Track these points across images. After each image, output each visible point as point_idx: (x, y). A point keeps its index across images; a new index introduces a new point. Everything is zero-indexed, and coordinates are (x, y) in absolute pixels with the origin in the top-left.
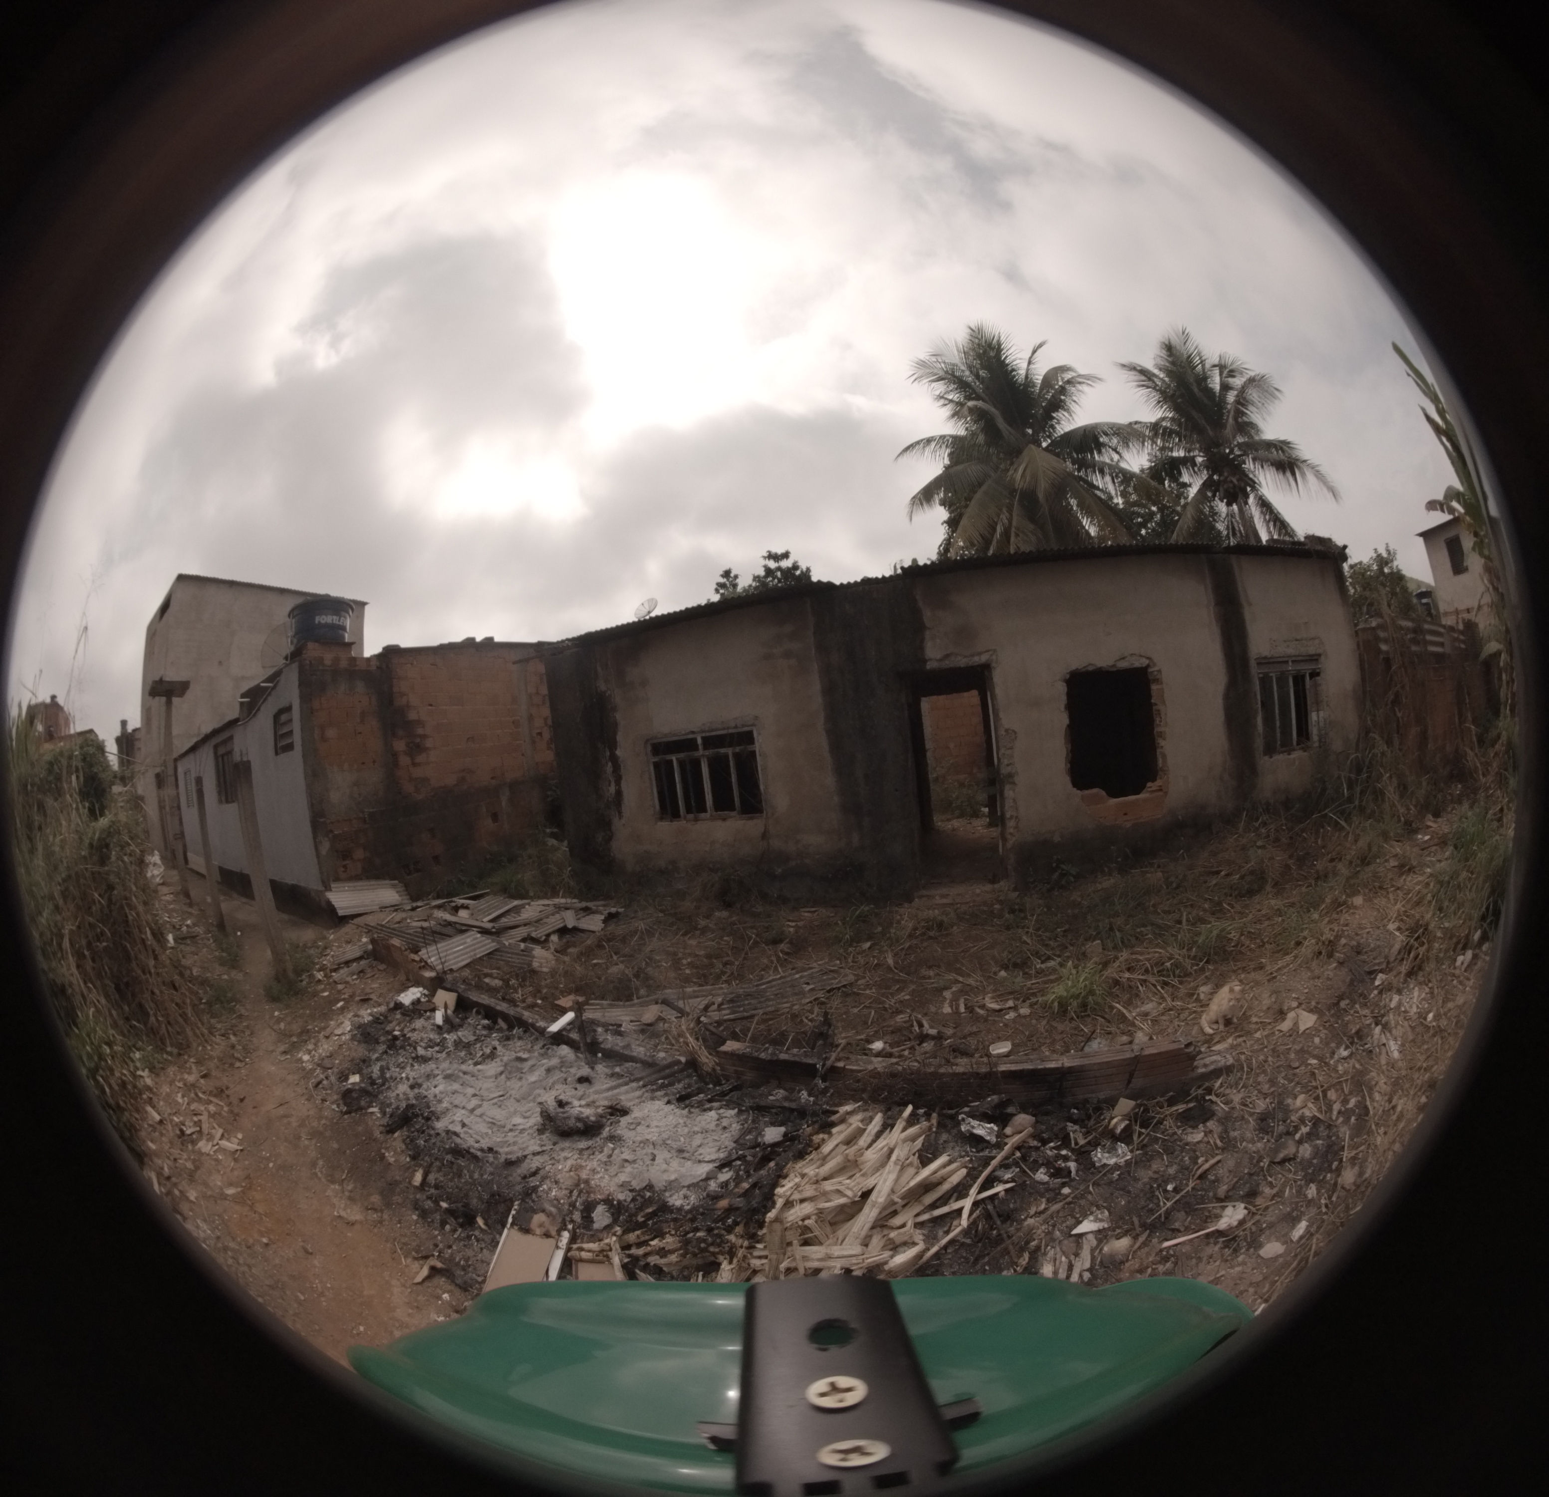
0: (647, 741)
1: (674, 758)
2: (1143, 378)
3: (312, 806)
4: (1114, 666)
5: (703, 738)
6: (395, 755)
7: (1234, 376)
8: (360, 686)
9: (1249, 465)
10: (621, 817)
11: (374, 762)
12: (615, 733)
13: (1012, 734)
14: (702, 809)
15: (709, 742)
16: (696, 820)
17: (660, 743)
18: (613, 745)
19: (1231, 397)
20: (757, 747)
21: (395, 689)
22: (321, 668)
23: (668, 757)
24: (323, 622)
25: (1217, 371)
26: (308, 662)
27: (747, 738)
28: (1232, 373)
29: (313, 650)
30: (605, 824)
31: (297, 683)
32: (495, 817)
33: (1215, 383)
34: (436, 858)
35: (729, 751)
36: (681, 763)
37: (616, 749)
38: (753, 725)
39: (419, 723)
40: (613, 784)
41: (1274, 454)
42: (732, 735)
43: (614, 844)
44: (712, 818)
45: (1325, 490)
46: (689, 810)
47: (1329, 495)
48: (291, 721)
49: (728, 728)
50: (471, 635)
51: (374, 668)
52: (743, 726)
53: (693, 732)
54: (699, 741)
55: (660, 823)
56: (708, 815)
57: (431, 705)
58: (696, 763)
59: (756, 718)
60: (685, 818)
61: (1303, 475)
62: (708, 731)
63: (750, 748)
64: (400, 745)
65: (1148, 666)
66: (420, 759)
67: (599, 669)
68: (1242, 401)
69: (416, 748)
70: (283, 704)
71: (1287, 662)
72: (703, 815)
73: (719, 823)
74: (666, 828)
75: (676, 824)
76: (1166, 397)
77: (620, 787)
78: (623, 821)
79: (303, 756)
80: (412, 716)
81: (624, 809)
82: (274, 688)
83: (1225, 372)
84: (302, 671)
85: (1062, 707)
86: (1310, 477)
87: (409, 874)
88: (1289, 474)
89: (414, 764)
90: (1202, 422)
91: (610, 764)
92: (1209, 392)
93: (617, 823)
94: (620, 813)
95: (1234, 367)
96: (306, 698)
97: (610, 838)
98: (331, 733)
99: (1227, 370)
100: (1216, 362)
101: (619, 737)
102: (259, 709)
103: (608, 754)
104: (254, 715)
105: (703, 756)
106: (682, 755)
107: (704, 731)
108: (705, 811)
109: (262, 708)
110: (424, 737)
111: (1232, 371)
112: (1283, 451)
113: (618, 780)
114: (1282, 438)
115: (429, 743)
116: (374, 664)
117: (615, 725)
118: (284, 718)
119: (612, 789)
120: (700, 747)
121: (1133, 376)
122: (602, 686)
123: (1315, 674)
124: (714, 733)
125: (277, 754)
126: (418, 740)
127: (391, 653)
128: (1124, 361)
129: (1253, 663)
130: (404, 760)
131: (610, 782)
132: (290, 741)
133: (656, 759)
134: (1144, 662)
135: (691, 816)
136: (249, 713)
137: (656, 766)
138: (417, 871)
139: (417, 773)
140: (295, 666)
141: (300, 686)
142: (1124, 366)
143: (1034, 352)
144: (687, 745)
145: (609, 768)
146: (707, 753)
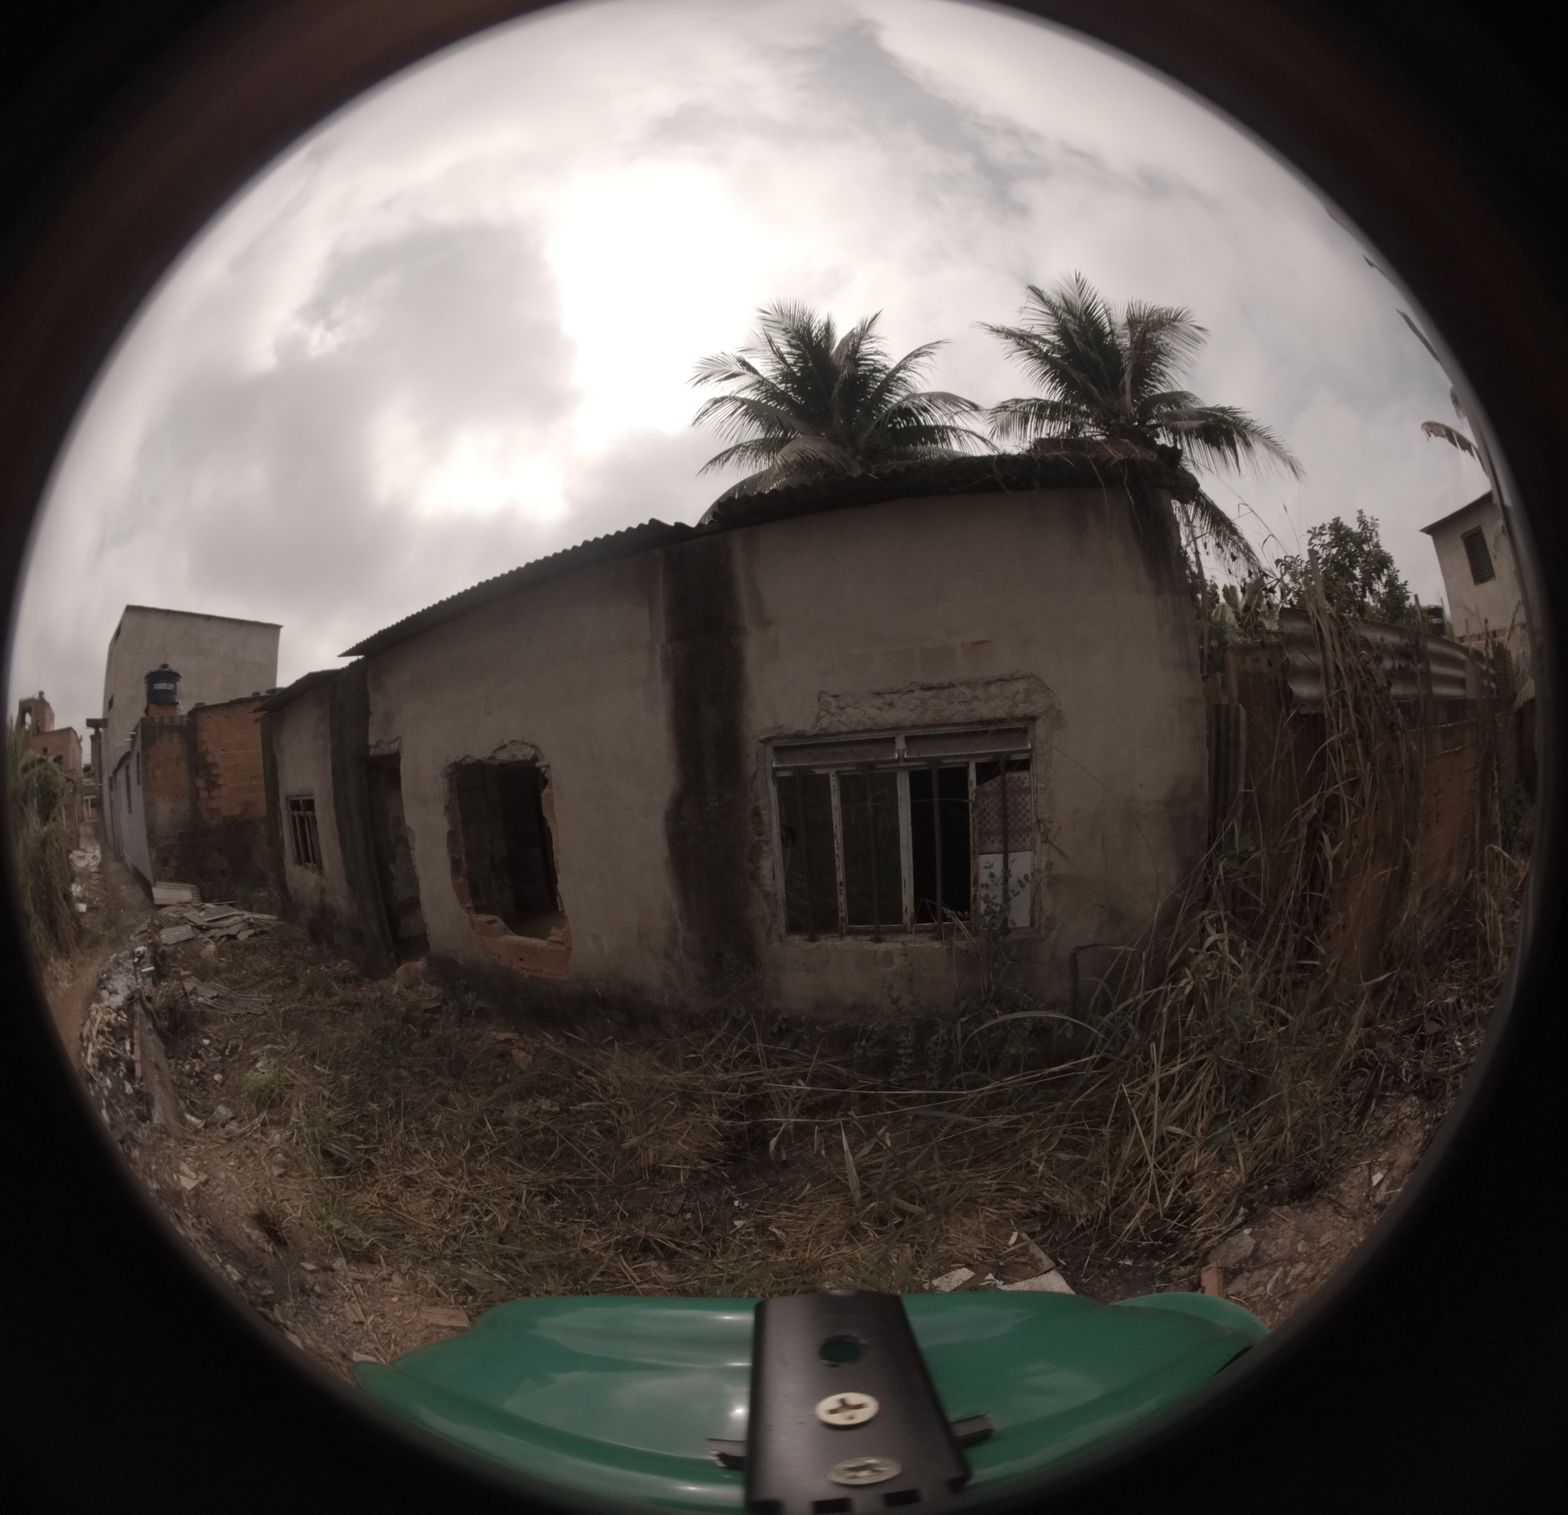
3: (147, 825)
4: (492, 758)
6: (197, 790)
11: (183, 795)
21: (199, 739)
22: (153, 725)
26: (145, 721)
29: (152, 710)
31: (141, 736)
34: (223, 872)
39: (215, 765)
51: (187, 723)
57: (223, 751)
64: (201, 783)
65: (535, 759)
66: (215, 793)
69: (212, 785)
70: (138, 749)
71: (892, 740)
79: (143, 790)
80: (210, 759)
82: (136, 736)
84: (143, 728)
87: (204, 881)
89: (212, 798)
96: (144, 748)
98: (160, 773)
102: (134, 749)
104: (133, 752)
110: (218, 775)
115: (222, 781)
116: (186, 720)
126: (213, 779)
127: (198, 710)
130: (204, 794)
132: (140, 777)
134: (529, 753)
138: (210, 880)
139: (213, 804)
141: (142, 739)
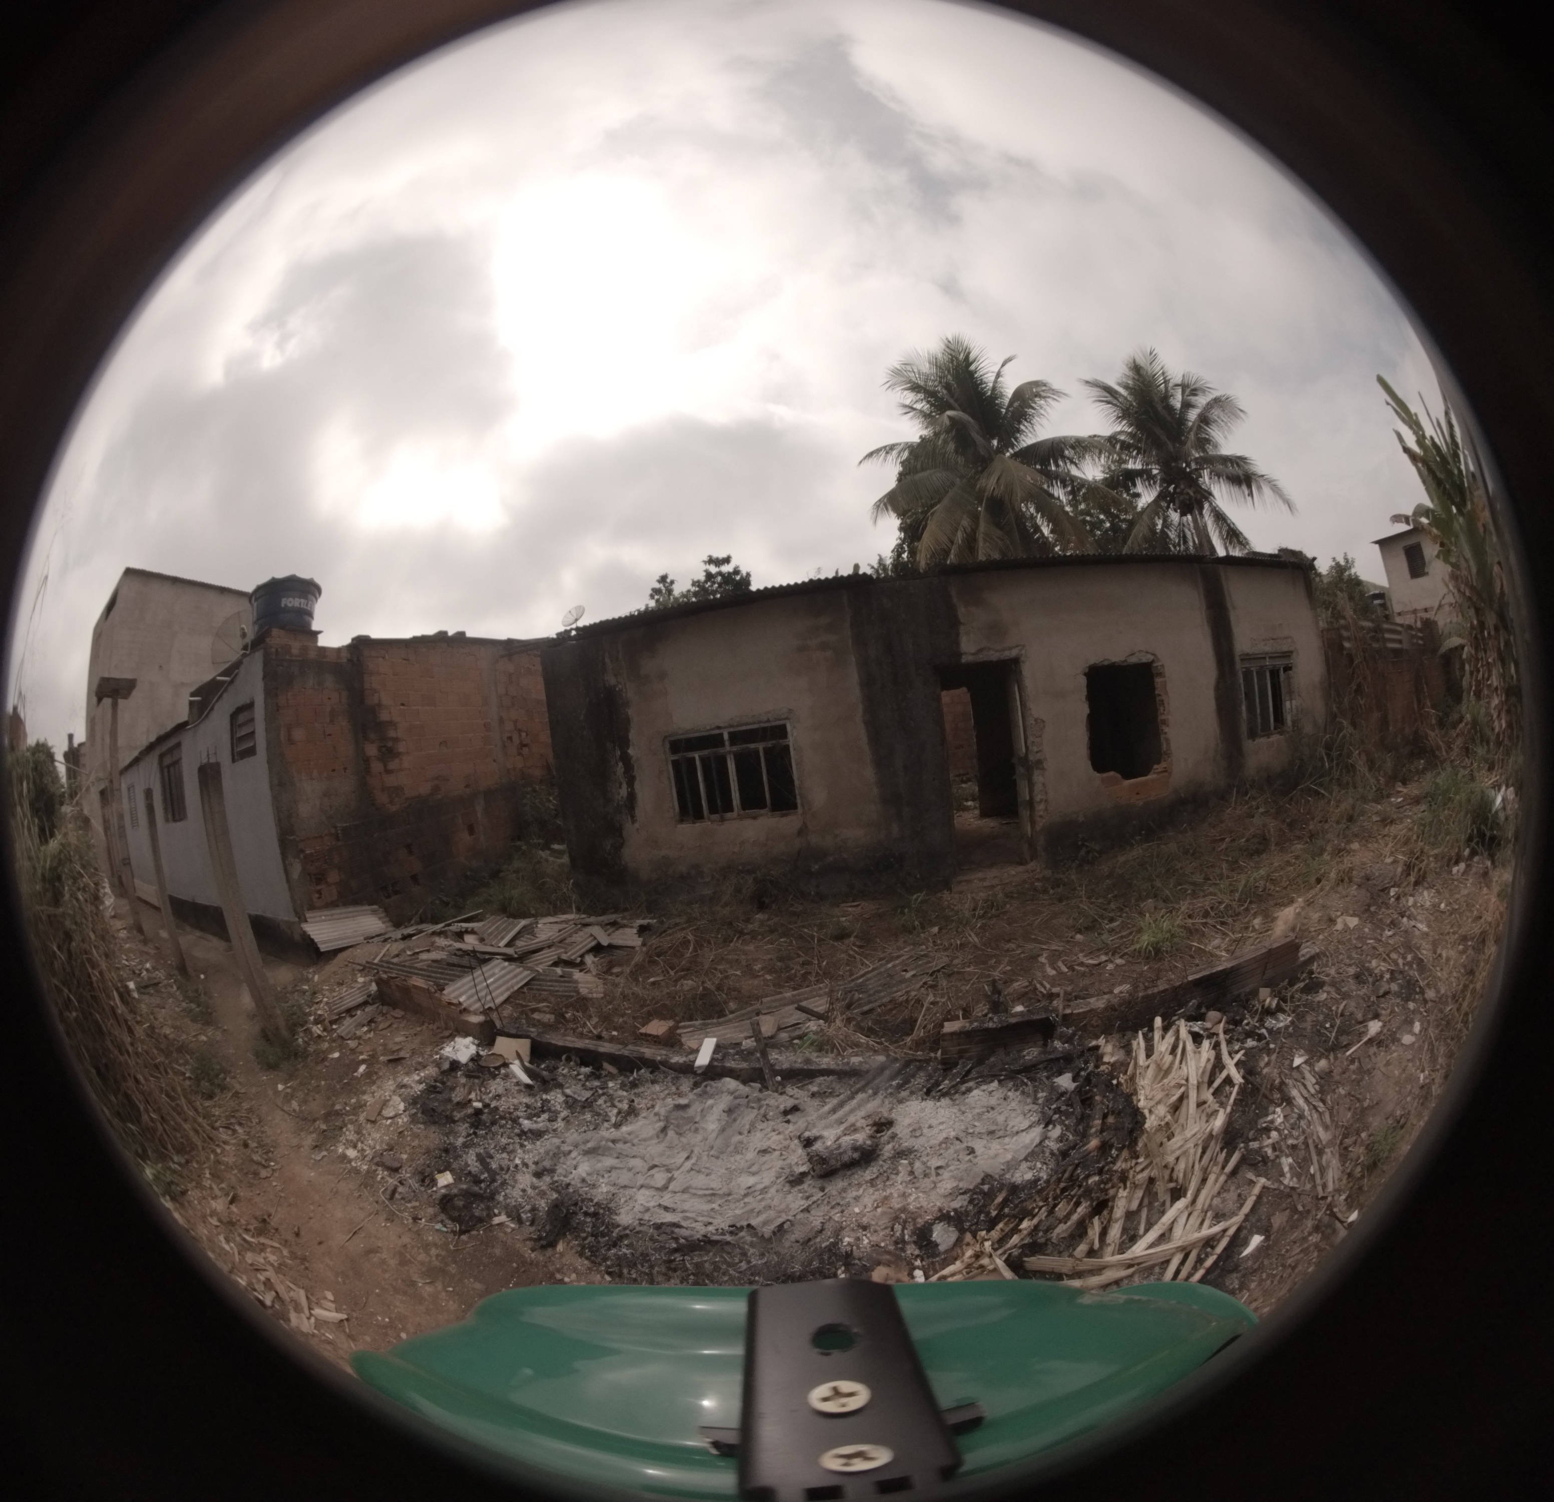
0: (666, 737)
1: (696, 755)
2: (1107, 395)
4: (1125, 661)
5: (730, 734)
6: (367, 760)
7: (1196, 395)
8: (330, 681)
9: (1206, 479)
10: (634, 821)
11: (345, 769)
12: (627, 731)
13: (1040, 722)
14: (729, 808)
15: (735, 737)
16: (723, 820)
17: (680, 741)
18: (625, 743)
19: (1193, 415)
20: (791, 741)
21: (367, 686)
22: (288, 657)
23: (690, 755)
24: (290, 605)
25: (1180, 390)
26: (273, 650)
27: (781, 731)
28: (1194, 392)
29: (278, 638)
30: (616, 831)
31: (261, 675)
32: (471, 830)
33: (1177, 402)
34: (414, 878)
35: (761, 747)
36: (702, 760)
37: (628, 748)
38: (787, 719)
39: (391, 724)
40: (624, 786)
41: (1231, 469)
42: (764, 729)
43: (627, 853)
44: (740, 818)
45: (1281, 502)
46: (713, 810)
47: (1285, 507)
48: (252, 720)
49: (759, 722)
50: (443, 629)
51: (345, 660)
52: (776, 720)
53: (719, 728)
54: (726, 737)
55: (680, 826)
56: (735, 814)
57: (403, 705)
58: (721, 761)
59: (790, 711)
60: (709, 819)
61: (1259, 488)
62: (737, 726)
63: (783, 742)
64: (372, 750)
65: (1153, 661)
66: (392, 765)
67: (607, 660)
68: (1204, 420)
69: (388, 753)
70: (243, 700)
72: (728, 815)
73: (748, 822)
74: (688, 831)
75: (698, 825)
76: (1125, 414)
77: (633, 788)
78: (637, 825)
79: (268, 762)
80: (384, 716)
81: (638, 812)
82: (232, 682)
83: (1188, 391)
84: (267, 662)
85: (1084, 698)
86: (1266, 490)
87: (388, 897)
88: (1244, 487)
89: (388, 772)
90: (1164, 438)
91: (620, 764)
92: (1170, 409)
93: (629, 828)
94: (633, 817)
95: (1197, 386)
96: (270, 693)
97: (622, 845)
98: (299, 734)
99: (1190, 389)
100: (1179, 381)
101: (632, 735)
102: (212, 709)
103: (618, 753)
104: (207, 716)
105: (729, 752)
106: (706, 752)
107: (731, 726)
108: (732, 810)
109: (216, 707)
110: (396, 740)
111: (1195, 390)
112: (1238, 465)
113: (631, 782)
114: (1239, 454)
115: (401, 748)
116: (345, 655)
117: (627, 721)
118: (242, 718)
119: (624, 791)
120: (727, 743)
121: (1096, 392)
122: (611, 680)
123: (1287, 668)
124: (744, 728)
125: (234, 761)
126: (390, 744)
127: (361, 644)
128: (1089, 378)
129: (1237, 659)
130: (377, 766)
131: (621, 784)
132: (252, 744)
133: (675, 757)
134: (1150, 657)
135: (715, 817)
136: (201, 713)
137: (676, 764)
138: (396, 893)
139: (391, 781)
140: (259, 656)
141: (264, 678)
142: (1087, 382)
143: (1003, 365)
144: (711, 741)
145: (620, 769)
146: (735, 749)
